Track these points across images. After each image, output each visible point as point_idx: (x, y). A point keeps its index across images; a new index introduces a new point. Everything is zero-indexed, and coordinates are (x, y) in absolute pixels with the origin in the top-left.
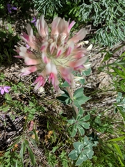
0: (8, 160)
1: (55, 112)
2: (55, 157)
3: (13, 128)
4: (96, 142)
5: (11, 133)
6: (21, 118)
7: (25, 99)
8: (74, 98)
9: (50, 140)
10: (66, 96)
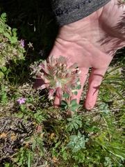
0: (22, 155)
1: (56, 118)
2: (57, 151)
3: (25, 131)
4: (87, 139)
5: (23, 135)
6: (30, 124)
7: (33, 110)
8: (70, 106)
9: (52, 141)
10: (64, 104)
